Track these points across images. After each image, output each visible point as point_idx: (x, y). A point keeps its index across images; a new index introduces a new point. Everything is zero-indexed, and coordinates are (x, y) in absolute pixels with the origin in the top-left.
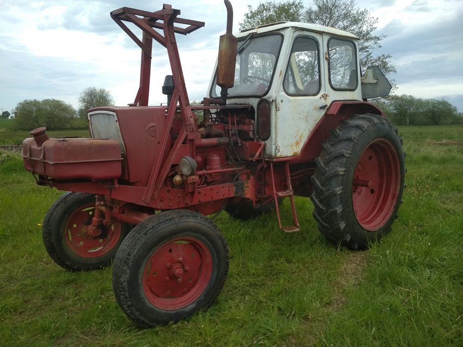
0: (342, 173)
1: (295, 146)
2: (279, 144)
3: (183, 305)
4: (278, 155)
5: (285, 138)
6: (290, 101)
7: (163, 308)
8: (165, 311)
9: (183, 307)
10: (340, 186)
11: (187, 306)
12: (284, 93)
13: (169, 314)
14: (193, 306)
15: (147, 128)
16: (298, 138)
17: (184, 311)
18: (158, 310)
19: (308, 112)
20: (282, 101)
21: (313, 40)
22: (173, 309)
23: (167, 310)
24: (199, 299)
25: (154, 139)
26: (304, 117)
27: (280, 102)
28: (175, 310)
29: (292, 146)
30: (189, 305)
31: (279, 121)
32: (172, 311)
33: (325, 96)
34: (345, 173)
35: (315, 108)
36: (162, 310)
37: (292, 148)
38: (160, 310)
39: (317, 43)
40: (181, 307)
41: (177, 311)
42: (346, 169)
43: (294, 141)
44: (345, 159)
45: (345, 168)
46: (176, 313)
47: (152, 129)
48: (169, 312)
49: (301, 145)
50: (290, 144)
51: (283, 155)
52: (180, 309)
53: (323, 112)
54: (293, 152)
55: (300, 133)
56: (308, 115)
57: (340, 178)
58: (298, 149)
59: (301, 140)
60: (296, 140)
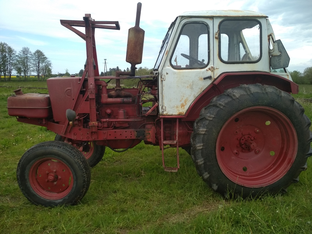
0: (203, 133)
1: (180, 107)
2: (166, 104)
3: (55, 198)
4: (165, 113)
5: (171, 101)
6: (175, 73)
7: (43, 197)
8: (43, 199)
9: (55, 199)
10: (201, 143)
11: (57, 200)
12: (170, 68)
13: (46, 201)
14: (61, 201)
15: (65, 91)
16: (183, 102)
17: (55, 202)
18: (39, 197)
19: (193, 82)
20: (167, 74)
21: (203, 23)
22: (49, 199)
23: (45, 199)
24: (65, 198)
25: (70, 97)
26: (189, 85)
27: (165, 74)
28: (49, 200)
29: (177, 107)
30: (59, 199)
31: (164, 88)
32: (48, 200)
33: (212, 69)
34: (206, 133)
35: (201, 79)
36: (42, 197)
37: (178, 108)
38: (40, 197)
39: (207, 26)
40: (54, 199)
41: (51, 201)
42: (208, 130)
43: (179, 104)
44: (208, 122)
45: (206, 128)
46: (50, 202)
47: (68, 91)
48: (46, 200)
49: (187, 107)
50: (176, 106)
51: (169, 114)
52: (53, 200)
53: (209, 82)
54: (178, 112)
55: (185, 98)
56: (193, 84)
57: (202, 136)
58: (184, 110)
59: (186, 104)
60: (181, 103)
